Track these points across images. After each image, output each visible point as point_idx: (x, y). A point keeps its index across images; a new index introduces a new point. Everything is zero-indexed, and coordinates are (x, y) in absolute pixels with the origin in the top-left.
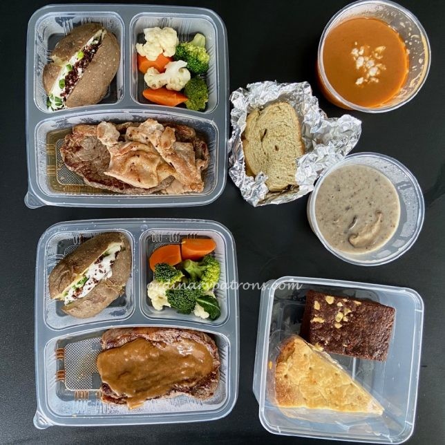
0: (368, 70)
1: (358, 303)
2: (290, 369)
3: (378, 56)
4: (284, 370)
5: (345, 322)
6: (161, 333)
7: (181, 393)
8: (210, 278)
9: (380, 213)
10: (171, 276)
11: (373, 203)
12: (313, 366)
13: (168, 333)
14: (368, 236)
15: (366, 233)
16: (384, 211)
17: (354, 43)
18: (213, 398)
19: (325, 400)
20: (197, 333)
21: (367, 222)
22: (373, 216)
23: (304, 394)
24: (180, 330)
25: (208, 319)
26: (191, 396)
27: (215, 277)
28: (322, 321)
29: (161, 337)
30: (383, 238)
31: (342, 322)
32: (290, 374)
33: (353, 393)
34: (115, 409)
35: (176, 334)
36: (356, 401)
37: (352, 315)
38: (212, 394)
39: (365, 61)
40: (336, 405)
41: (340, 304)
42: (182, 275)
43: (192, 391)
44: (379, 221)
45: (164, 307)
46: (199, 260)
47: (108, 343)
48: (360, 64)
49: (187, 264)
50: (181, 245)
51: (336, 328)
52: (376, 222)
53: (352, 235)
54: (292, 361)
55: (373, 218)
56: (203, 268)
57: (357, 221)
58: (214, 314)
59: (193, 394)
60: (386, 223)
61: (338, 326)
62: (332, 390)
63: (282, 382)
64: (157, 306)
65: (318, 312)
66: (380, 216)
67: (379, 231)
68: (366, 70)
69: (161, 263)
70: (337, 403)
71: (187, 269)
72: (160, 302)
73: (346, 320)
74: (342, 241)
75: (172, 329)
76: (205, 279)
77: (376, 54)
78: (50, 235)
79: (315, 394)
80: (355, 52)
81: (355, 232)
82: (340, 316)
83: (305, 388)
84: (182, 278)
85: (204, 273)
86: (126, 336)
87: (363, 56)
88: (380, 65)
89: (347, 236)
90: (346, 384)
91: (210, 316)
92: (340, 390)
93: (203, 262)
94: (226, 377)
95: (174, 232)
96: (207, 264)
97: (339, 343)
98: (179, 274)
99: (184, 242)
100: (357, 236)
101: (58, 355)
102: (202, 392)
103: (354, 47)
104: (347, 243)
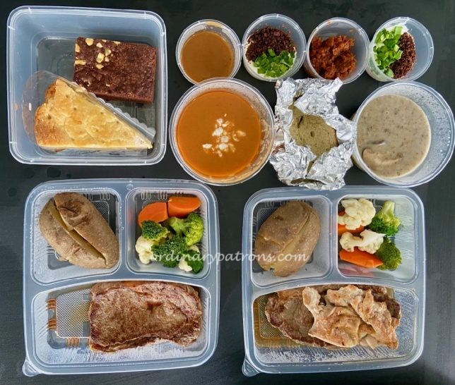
1: (117, 43)
2: (52, 109)
4: (45, 110)
5: (107, 62)
6: (147, 285)
7: (166, 340)
8: (194, 234)
10: (157, 233)
12: (76, 107)
13: (153, 286)
17: (224, 113)
18: (195, 345)
19: (93, 138)
20: (180, 286)
23: (70, 134)
24: (165, 283)
25: (191, 272)
26: (174, 342)
27: (198, 233)
28: (83, 63)
29: (147, 289)
31: (103, 63)
32: (52, 114)
33: (118, 129)
34: (102, 356)
35: (160, 287)
36: (122, 137)
37: (112, 55)
38: (194, 341)
39: (223, 134)
40: (103, 142)
41: (99, 45)
42: (167, 232)
43: (175, 339)
45: (151, 262)
46: (184, 217)
47: (97, 295)
48: (217, 133)
49: (172, 221)
50: (167, 203)
51: (97, 69)
54: (52, 101)
56: (187, 225)
58: (197, 268)
59: (176, 342)
61: (100, 67)
62: (98, 128)
63: (45, 123)
64: (144, 259)
65: (78, 54)
68: (218, 141)
69: (147, 220)
70: (104, 139)
71: (172, 226)
72: (146, 256)
73: (107, 60)
75: (157, 282)
76: (188, 235)
77: (235, 135)
78: (37, 194)
79: (81, 133)
80: (220, 121)
82: (100, 57)
83: (70, 127)
84: (168, 234)
85: (188, 229)
86: (114, 288)
87: (224, 129)
88: (231, 145)
90: (110, 121)
91: (193, 270)
92: (105, 127)
93: (188, 219)
94: (207, 325)
95: (161, 191)
96: (191, 221)
97: (102, 83)
98: (165, 231)
99: (170, 200)
101: (49, 305)
102: (185, 339)
103: (222, 116)
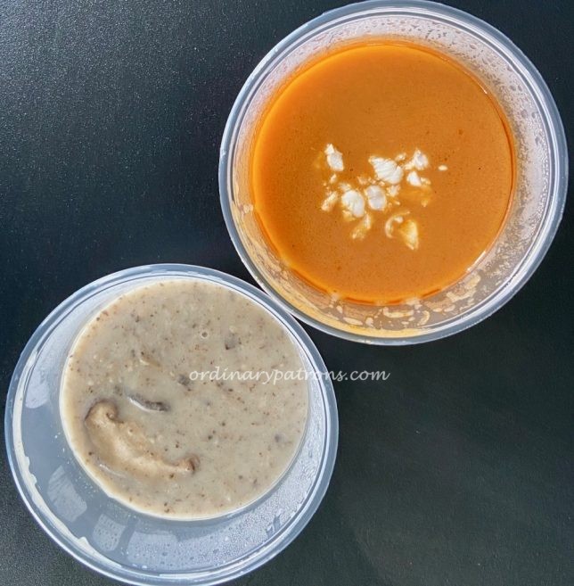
0: (361, 188)
3: (394, 224)
9: (193, 466)
11: (216, 442)
14: (122, 449)
15: (131, 442)
16: (203, 476)
17: (445, 161)
21: (160, 437)
22: (180, 452)
30: (127, 489)
39: (387, 185)
44: (171, 469)
48: (384, 168)
52: (166, 461)
53: (116, 408)
55: (175, 453)
57: (155, 412)
60: (172, 489)
66: (183, 470)
67: (145, 476)
68: (361, 181)
74: (90, 383)
77: (399, 220)
80: (419, 160)
81: (125, 412)
87: (403, 183)
88: (368, 223)
89: (110, 394)
100: (113, 420)
103: (435, 160)
104: (91, 398)
